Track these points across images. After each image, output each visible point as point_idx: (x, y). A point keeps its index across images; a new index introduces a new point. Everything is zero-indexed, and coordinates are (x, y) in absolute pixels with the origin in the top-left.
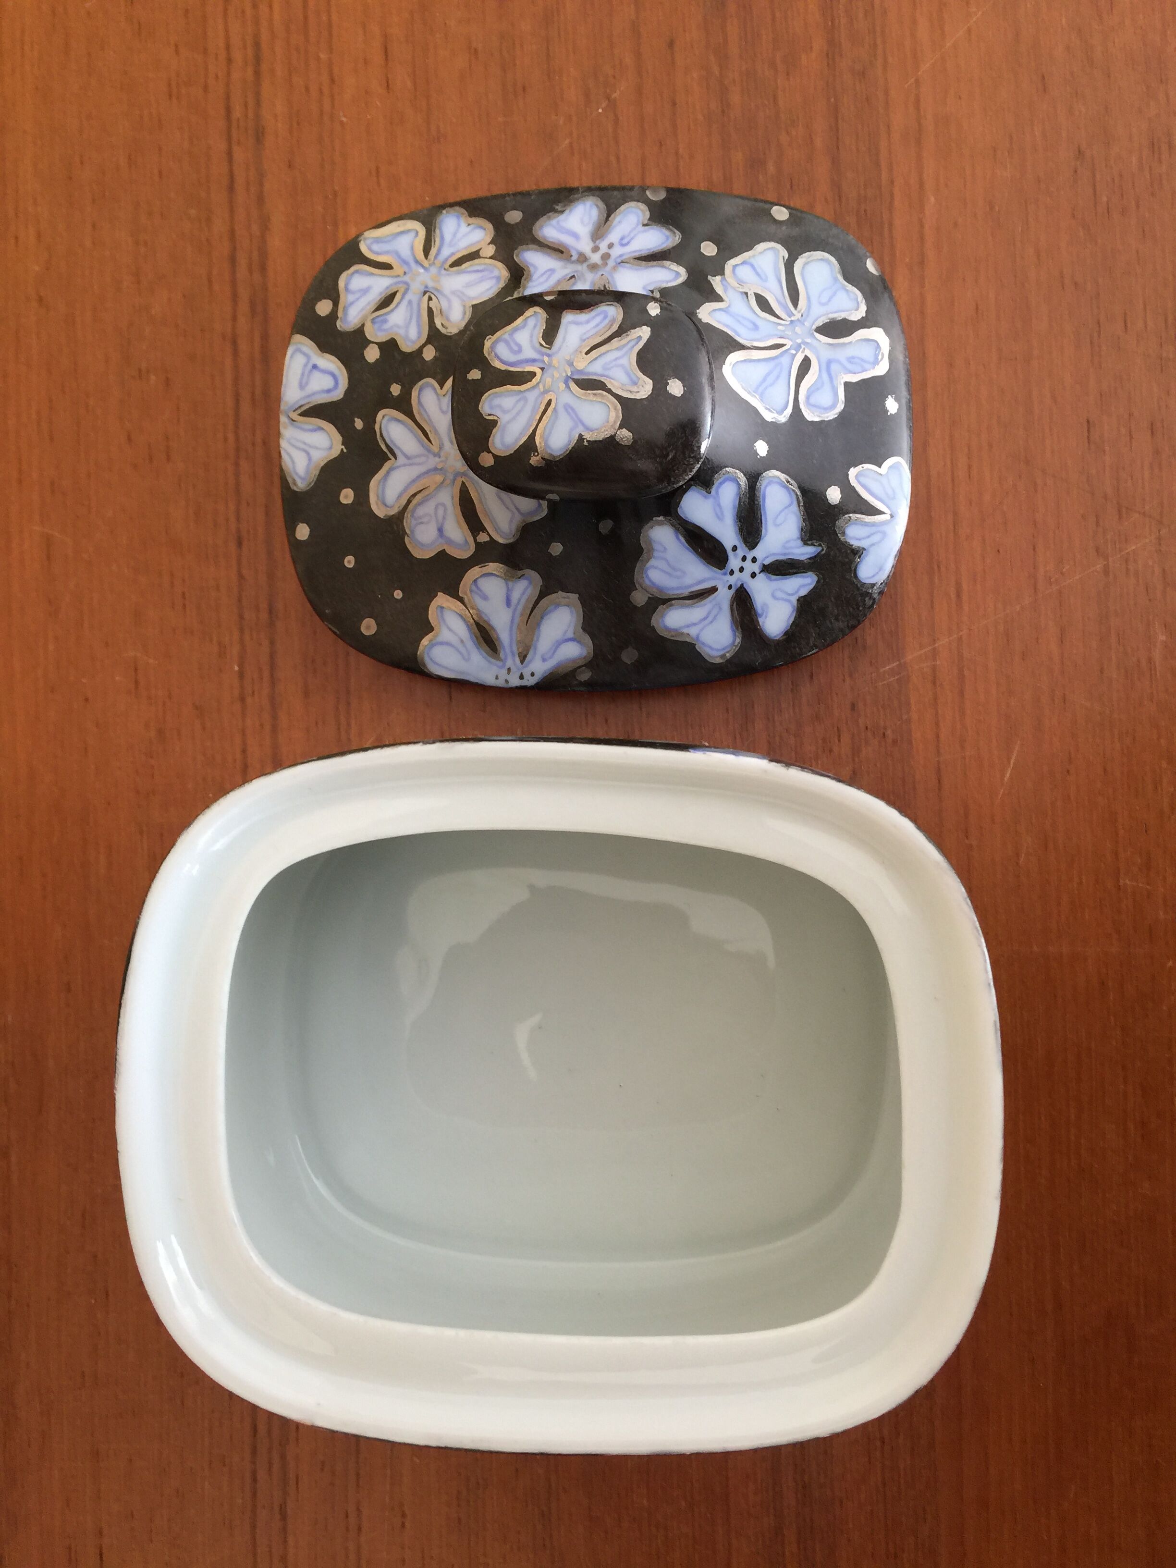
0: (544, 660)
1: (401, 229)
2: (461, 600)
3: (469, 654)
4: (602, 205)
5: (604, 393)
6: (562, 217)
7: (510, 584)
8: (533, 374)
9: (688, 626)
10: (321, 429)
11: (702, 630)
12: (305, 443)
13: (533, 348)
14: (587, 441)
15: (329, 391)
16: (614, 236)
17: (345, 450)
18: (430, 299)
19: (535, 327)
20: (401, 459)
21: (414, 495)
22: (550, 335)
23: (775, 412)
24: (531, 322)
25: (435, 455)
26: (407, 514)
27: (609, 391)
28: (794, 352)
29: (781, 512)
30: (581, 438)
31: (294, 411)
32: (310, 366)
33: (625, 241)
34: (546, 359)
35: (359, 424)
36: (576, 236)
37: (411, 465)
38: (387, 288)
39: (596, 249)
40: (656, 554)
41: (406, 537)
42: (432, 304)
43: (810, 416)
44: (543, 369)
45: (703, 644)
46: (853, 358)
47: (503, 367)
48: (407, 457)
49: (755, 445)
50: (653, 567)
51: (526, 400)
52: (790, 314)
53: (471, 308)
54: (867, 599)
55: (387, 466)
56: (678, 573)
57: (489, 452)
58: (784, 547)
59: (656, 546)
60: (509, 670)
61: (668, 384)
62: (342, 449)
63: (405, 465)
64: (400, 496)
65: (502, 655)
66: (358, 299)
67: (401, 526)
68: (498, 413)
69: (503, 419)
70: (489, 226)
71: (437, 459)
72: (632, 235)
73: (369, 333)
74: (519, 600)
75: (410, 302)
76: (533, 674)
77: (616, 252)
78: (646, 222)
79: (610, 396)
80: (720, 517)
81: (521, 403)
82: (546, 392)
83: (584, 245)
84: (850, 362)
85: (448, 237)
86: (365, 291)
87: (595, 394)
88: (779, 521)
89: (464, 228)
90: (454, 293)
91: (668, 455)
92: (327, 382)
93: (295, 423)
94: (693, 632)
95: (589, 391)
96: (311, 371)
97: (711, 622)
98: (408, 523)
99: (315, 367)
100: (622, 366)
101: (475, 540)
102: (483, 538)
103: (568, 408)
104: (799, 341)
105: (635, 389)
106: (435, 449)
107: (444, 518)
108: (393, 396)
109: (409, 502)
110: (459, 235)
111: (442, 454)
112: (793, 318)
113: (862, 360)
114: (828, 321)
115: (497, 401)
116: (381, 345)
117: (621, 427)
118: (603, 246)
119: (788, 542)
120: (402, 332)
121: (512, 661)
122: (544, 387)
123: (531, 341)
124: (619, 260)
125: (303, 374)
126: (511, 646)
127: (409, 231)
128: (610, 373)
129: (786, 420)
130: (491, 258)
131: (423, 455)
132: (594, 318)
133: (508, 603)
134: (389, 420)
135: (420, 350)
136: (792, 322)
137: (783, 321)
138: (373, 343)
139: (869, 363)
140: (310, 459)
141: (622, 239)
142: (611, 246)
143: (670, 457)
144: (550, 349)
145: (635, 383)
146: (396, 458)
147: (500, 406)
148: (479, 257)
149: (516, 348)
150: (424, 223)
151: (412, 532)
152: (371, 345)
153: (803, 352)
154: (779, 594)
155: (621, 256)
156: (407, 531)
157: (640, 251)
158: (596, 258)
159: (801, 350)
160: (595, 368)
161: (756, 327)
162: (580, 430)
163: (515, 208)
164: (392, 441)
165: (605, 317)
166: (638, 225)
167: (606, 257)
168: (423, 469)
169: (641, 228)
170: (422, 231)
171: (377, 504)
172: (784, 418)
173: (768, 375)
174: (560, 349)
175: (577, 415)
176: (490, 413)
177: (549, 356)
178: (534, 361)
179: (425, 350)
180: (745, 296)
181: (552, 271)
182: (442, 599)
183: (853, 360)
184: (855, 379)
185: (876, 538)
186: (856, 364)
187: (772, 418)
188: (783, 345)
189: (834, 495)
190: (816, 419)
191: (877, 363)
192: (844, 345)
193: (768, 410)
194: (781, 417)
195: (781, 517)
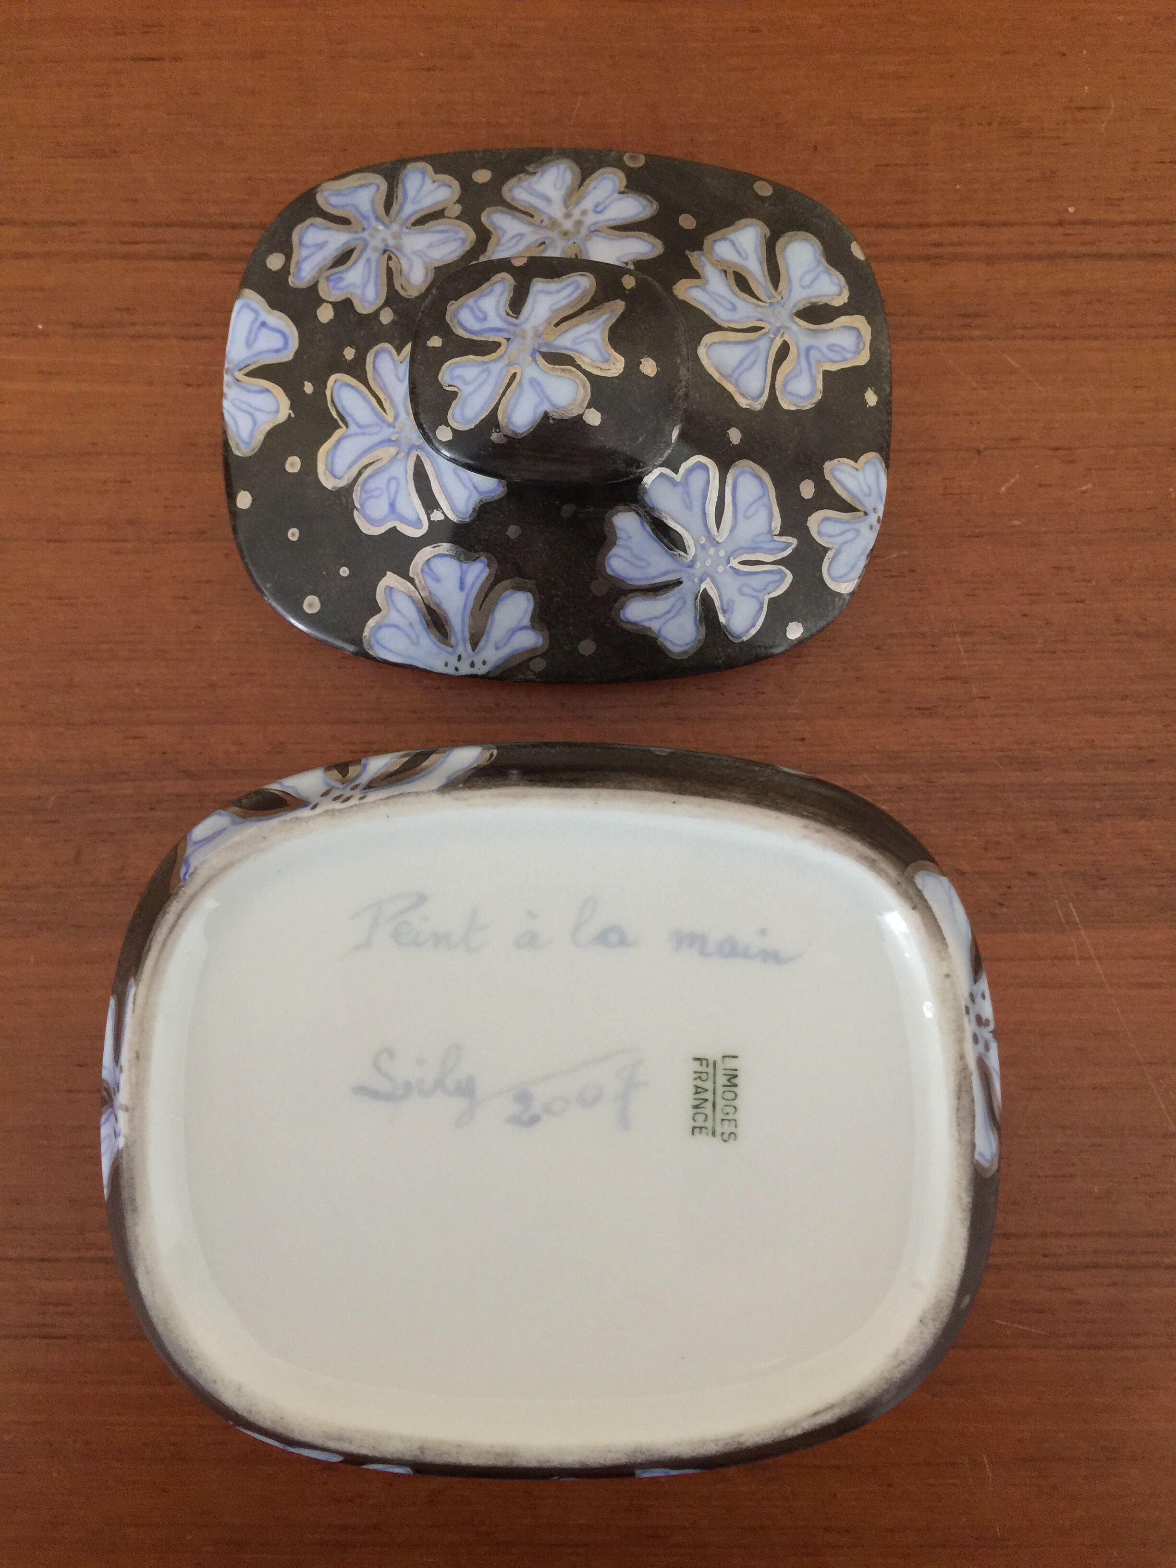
0: (497, 648)
1: (363, 182)
2: (412, 581)
3: (418, 638)
4: (577, 169)
5: (573, 369)
6: (534, 179)
7: (465, 566)
8: (498, 345)
9: (650, 619)
10: (268, 391)
11: (665, 623)
12: (250, 406)
13: (499, 315)
14: (553, 419)
15: (277, 351)
16: (588, 203)
17: (293, 415)
18: (390, 258)
19: (502, 293)
20: (353, 428)
21: (366, 467)
22: (517, 304)
23: (750, 398)
24: (498, 288)
25: (389, 425)
26: (358, 485)
27: (578, 367)
28: (772, 336)
29: (752, 504)
30: (546, 416)
31: (240, 370)
32: (258, 324)
33: (599, 209)
34: (512, 328)
35: (308, 388)
36: (548, 200)
37: (363, 434)
38: (345, 244)
39: (568, 216)
40: (619, 542)
41: (355, 512)
42: (391, 263)
43: (786, 404)
44: (508, 339)
45: (666, 639)
46: (834, 346)
47: (466, 335)
48: (360, 426)
49: (728, 432)
50: (616, 555)
51: (488, 371)
52: (771, 297)
53: (434, 271)
54: (837, 599)
55: (337, 434)
56: (643, 564)
57: (448, 425)
58: (753, 541)
59: (620, 534)
60: (459, 658)
61: (641, 363)
62: (290, 414)
63: (357, 434)
64: (350, 467)
65: (453, 641)
66: (313, 253)
67: (349, 500)
68: (458, 383)
69: (465, 390)
70: (456, 184)
71: (391, 430)
72: (607, 202)
73: (324, 291)
74: (474, 583)
75: (368, 260)
76: (484, 663)
77: (591, 219)
78: (622, 189)
79: (578, 372)
80: (688, 507)
81: (485, 375)
82: (510, 364)
83: (556, 211)
84: (831, 350)
85: (411, 193)
86: (321, 246)
87: (563, 370)
88: (749, 513)
89: (429, 186)
90: (415, 253)
91: (637, 438)
92: (276, 341)
93: (238, 383)
94: (655, 626)
95: (556, 366)
96: (259, 329)
97: (674, 617)
98: (357, 496)
99: (263, 324)
100: (593, 340)
101: (429, 518)
102: (437, 516)
103: (534, 382)
104: (778, 325)
105: (606, 366)
106: (390, 418)
107: (396, 493)
108: (346, 360)
109: (360, 474)
110: (423, 193)
111: (397, 425)
112: (772, 301)
113: (843, 349)
114: (809, 305)
115: (458, 372)
116: (335, 305)
117: (589, 407)
118: (576, 213)
119: (758, 535)
120: (358, 292)
121: (463, 648)
122: (509, 358)
123: (497, 309)
124: (593, 228)
125: (250, 331)
126: (463, 631)
127: (370, 184)
128: (579, 348)
129: (763, 407)
130: (457, 218)
131: (377, 425)
132: (564, 288)
133: (462, 586)
134: (342, 385)
135: (377, 313)
136: (771, 304)
137: (763, 304)
138: (328, 302)
139: (849, 351)
140: (255, 422)
141: (597, 206)
142: (584, 212)
143: (640, 440)
144: (517, 318)
145: (606, 361)
146: (347, 427)
147: (461, 377)
148: (444, 217)
149: (481, 316)
150: (387, 177)
151: (362, 505)
152: (325, 304)
153: (782, 336)
154: (746, 590)
155: (595, 223)
156: (357, 505)
157: (615, 219)
158: (568, 225)
159: (780, 334)
160: (565, 341)
161: (734, 308)
162: (546, 407)
163: (484, 167)
164: (343, 408)
165: (578, 288)
166: (613, 192)
167: (579, 223)
168: (377, 439)
169: (616, 196)
170: (384, 186)
171: (325, 474)
172: (760, 405)
173: (744, 359)
174: (527, 319)
175: (543, 391)
176: (450, 384)
177: (515, 325)
178: (499, 330)
179: (382, 312)
180: (723, 274)
181: (521, 236)
182: (390, 579)
183: (833, 348)
184: (834, 368)
185: (849, 536)
186: (836, 352)
187: (747, 405)
188: (761, 328)
189: (807, 489)
190: (793, 408)
191: (857, 352)
192: (825, 331)
193: (744, 396)
194: (756, 403)
195: (752, 510)
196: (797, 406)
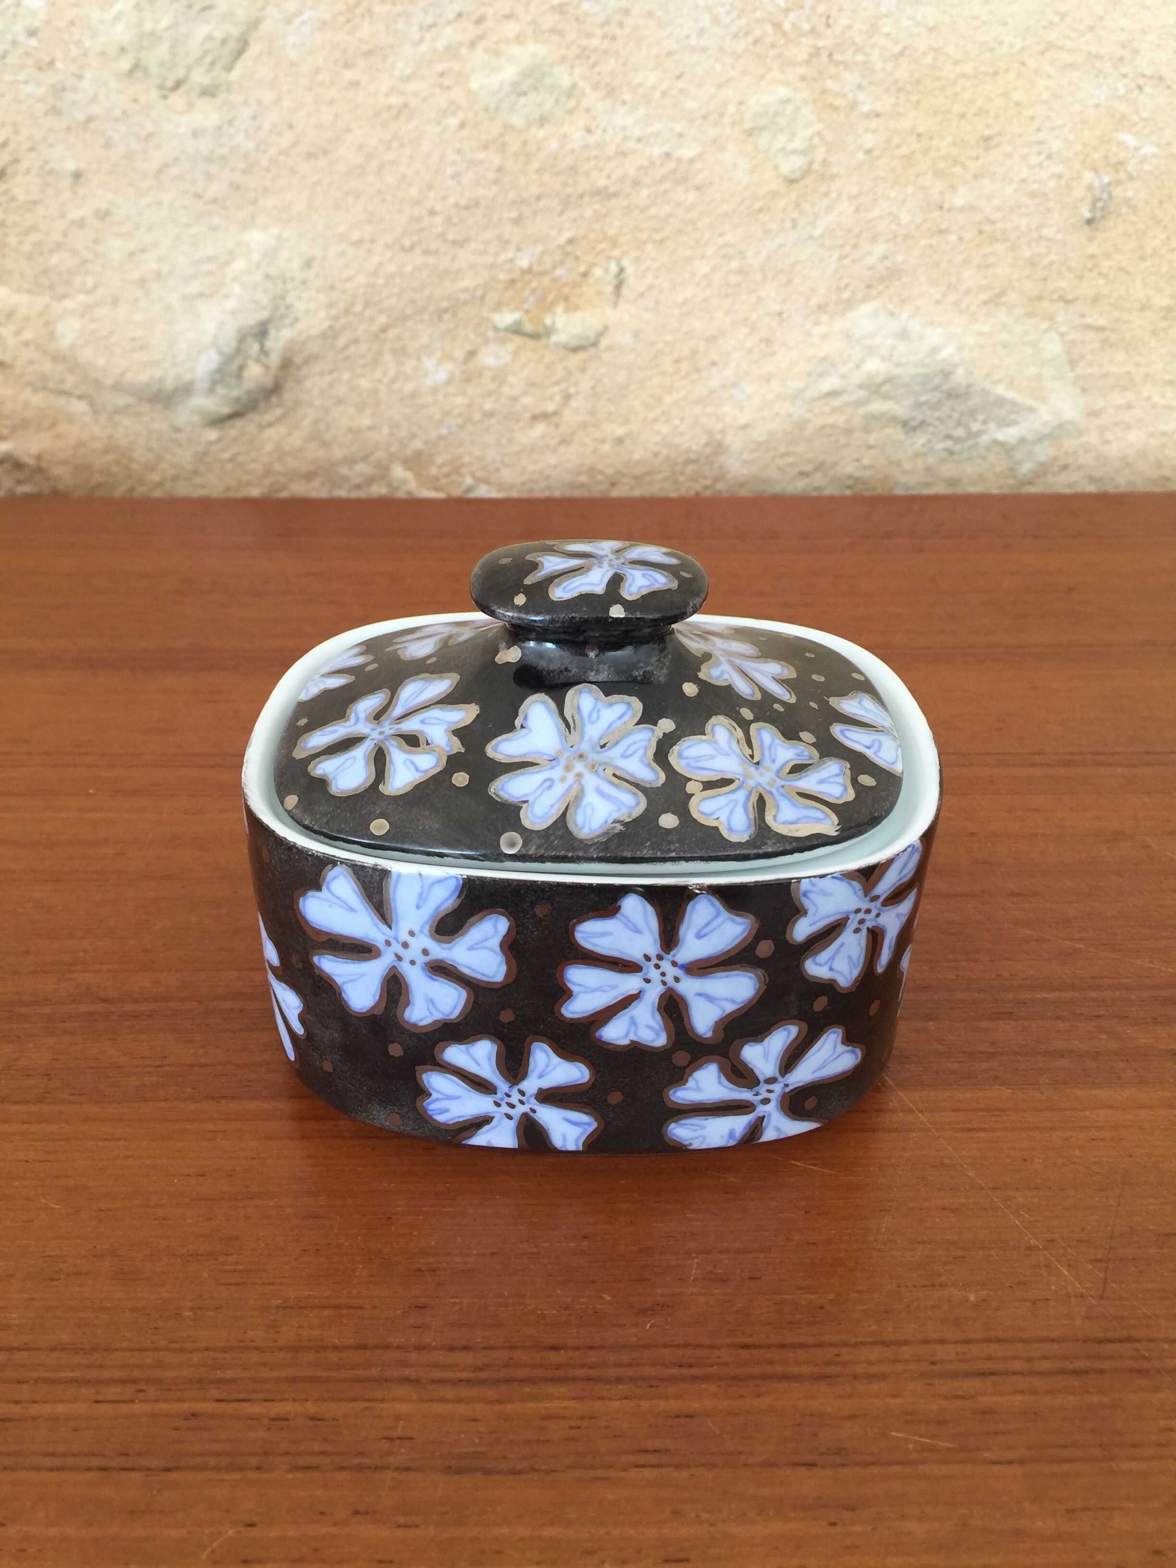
1: (791, 827)
4: (571, 827)
6: (615, 816)
8: (632, 563)
10: (853, 714)
12: (866, 712)
13: (632, 575)
15: (849, 730)
16: (559, 789)
18: (752, 756)
19: (630, 586)
22: (616, 581)
24: (634, 589)
28: (388, 719)
31: (883, 731)
33: (548, 784)
35: (813, 704)
36: (599, 792)
38: (800, 779)
39: (579, 776)
42: (750, 752)
43: (382, 692)
44: (623, 564)
47: (659, 571)
52: (386, 741)
62: (828, 698)
66: (830, 777)
68: (665, 558)
69: (660, 554)
70: (695, 815)
72: (540, 791)
73: (813, 751)
75: (773, 762)
77: (556, 773)
78: (524, 806)
81: (641, 554)
83: (591, 781)
85: (739, 810)
86: (824, 781)
89: (723, 816)
90: (727, 755)
92: (852, 736)
93: (882, 726)
96: (871, 747)
99: (868, 748)
100: (551, 563)
104: (381, 727)
110: (727, 810)
113: (325, 735)
114: (350, 748)
116: (800, 739)
120: (777, 741)
123: (634, 578)
124: (554, 763)
125: (880, 748)
127: (784, 823)
130: (690, 780)
135: (756, 720)
137: (394, 735)
138: (808, 744)
139: (317, 737)
141: (550, 787)
142: (563, 779)
144: (617, 572)
148: (703, 782)
149: (648, 577)
150: (769, 828)
153: (379, 722)
155: (552, 768)
157: (532, 773)
158: (579, 767)
160: (577, 562)
161: (425, 722)
163: (668, 831)
165: (565, 588)
166: (534, 802)
167: (568, 768)
169: (531, 799)
170: (769, 819)
173: (418, 696)
174: (608, 572)
177: (618, 569)
178: (631, 569)
180: (430, 742)
181: (624, 756)
183: (334, 732)
184: (336, 722)
188: (399, 719)
192: (338, 739)
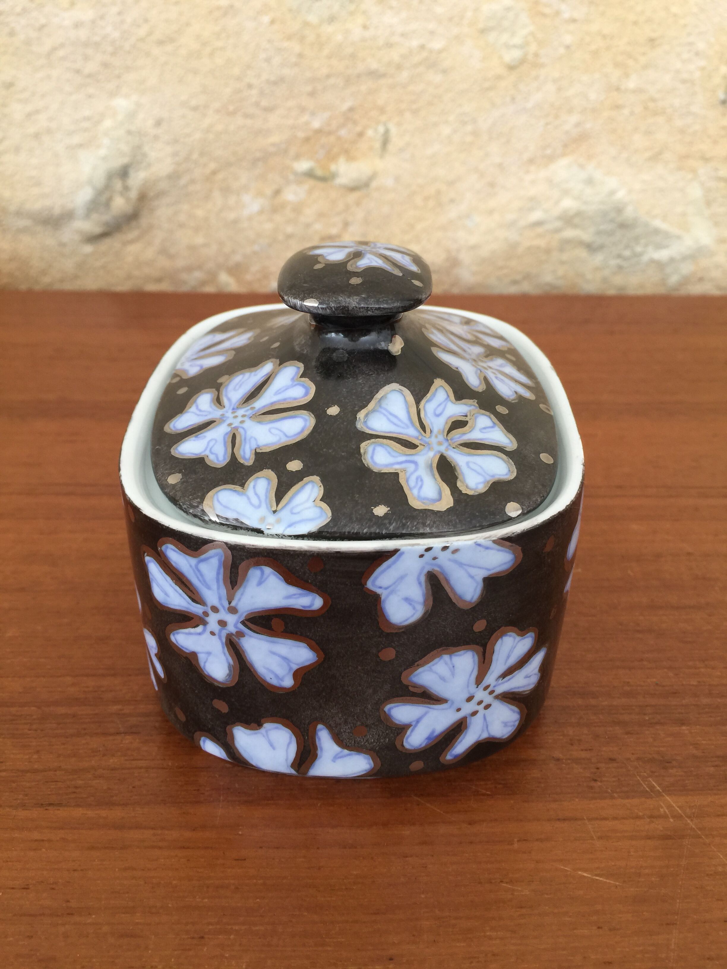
9: (197, 405)
23: (365, 421)
45: (180, 417)
46: (422, 480)
49: (336, 405)
52: (453, 442)
58: (251, 437)
88: (273, 431)
97: (197, 414)
105: (354, 267)
113: (421, 487)
114: (453, 466)
119: (256, 439)
129: (359, 429)
136: (447, 440)
137: (445, 435)
139: (419, 492)
145: (358, 267)
153: (421, 444)
159: (423, 444)
161: (437, 417)
172: (360, 427)
173: (396, 417)
183: (419, 480)
184: (402, 481)
185: (255, 501)
186: (417, 482)
187: (359, 418)
188: (425, 431)
189: (294, 466)
190: (362, 451)
191: (419, 498)
192: (433, 475)
193: (367, 415)
194: (362, 425)
195: (277, 432)
196: (365, 453)
